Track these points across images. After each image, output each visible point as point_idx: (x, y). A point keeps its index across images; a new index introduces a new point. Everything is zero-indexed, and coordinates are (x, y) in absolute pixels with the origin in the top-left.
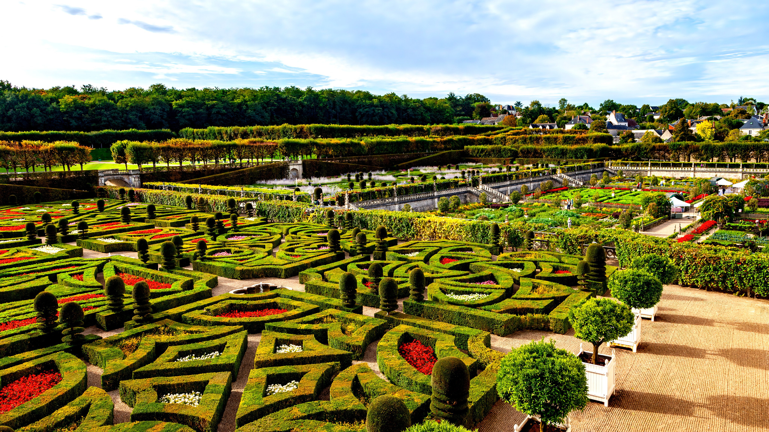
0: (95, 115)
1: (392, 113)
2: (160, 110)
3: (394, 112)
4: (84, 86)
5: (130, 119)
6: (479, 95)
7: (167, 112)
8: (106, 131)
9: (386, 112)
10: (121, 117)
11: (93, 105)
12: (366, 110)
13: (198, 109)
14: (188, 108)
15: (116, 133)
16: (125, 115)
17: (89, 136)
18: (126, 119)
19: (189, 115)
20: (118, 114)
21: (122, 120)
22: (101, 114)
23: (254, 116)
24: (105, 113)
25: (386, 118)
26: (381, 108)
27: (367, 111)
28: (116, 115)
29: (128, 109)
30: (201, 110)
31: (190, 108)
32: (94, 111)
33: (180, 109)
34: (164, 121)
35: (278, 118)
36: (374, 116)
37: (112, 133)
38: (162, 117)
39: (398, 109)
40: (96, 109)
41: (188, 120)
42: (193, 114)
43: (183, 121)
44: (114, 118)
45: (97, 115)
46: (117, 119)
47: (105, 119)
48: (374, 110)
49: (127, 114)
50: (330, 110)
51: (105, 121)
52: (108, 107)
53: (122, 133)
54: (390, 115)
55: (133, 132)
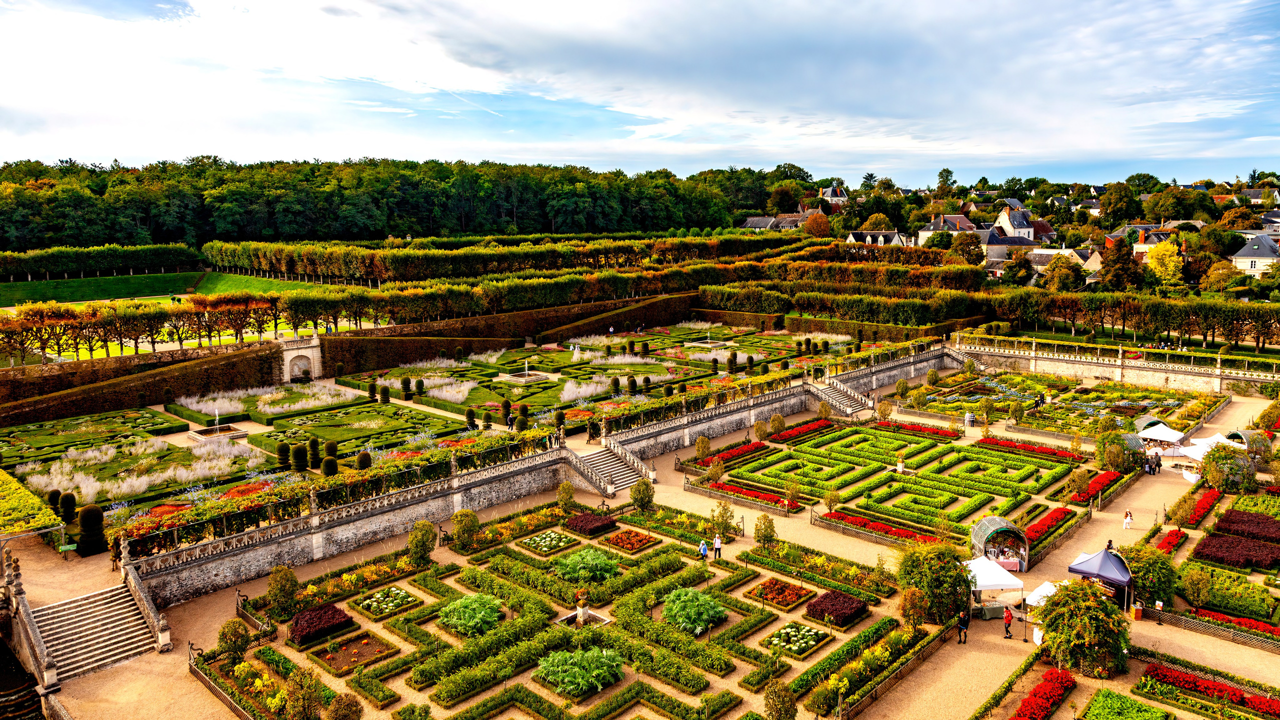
0: (53, 217)
1: (612, 207)
2: (179, 206)
3: (614, 204)
4: (62, 162)
5: (120, 223)
6: (793, 166)
7: (193, 209)
8: (55, 249)
9: (601, 206)
10: (103, 220)
11: (50, 200)
12: (563, 202)
13: (251, 203)
14: (232, 202)
15: (76, 253)
16: (112, 216)
17: (20, 260)
18: (114, 223)
19: (233, 215)
20: (98, 214)
21: (106, 226)
22: (65, 216)
23: (353, 217)
24: (72, 213)
25: (600, 216)
26: (590, 200)
27: (564, 205)
28: (94, 216)
29: (118, 205)
30: (255, 206)
31: (234, 203)
32: (52, 210)
33: (217, 205)
34: (186, 225)
35: (401, 217)
36: (578, 213)
37: (67, 253)
38: (182, 217)
39: (623, 200)
40: (57, 207)
41: (233, 223)
42: (240, 214)
43: (223, 226)
44: (90, 222)
45: (58, 217)
46: (96, 224)
47: (72, 224)
48: (576, 203)
49: (117, 215)
50: (500, 202)
51: (71, 228)
52: (81, 202)
53: (89, 253)
54: (607, 209)
55: (110, 249)
